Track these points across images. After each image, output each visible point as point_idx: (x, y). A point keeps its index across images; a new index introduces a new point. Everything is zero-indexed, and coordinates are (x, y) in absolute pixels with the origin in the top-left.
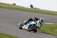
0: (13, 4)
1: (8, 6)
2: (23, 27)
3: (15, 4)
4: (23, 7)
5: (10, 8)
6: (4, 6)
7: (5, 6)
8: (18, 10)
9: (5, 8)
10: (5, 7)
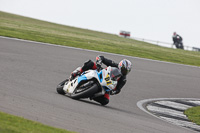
0: (121, 34)
1: (103, 40)
2: (65, 88)
3: (127, 35)
4: (155, 43)
5: (109, 47)
6: (87, 41)
7: (94, 39)
8: (139, 56)
9: (93, 48)
10: (93, 45)
